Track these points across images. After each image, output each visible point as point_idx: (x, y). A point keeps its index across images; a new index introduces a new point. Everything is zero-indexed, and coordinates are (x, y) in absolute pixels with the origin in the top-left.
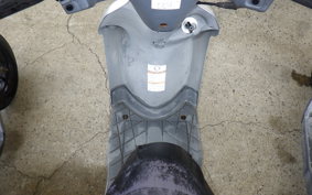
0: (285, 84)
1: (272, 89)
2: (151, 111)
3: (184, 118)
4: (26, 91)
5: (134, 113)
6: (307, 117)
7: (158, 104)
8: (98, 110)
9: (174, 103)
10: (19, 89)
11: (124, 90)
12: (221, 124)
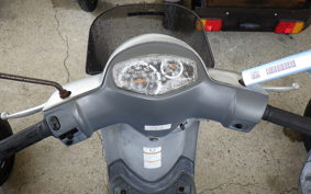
0: (278, 141)
1: (266, 147)
2: (148, 185)
3: (182, 189)
4: (23, 164)
5: (133, 188)
6: (303, 181)
7: (155, 179)
8: (95, 180)
9: (171, 176)
10: (16, 161)
11: (121, 164)
12: (220, 187)
